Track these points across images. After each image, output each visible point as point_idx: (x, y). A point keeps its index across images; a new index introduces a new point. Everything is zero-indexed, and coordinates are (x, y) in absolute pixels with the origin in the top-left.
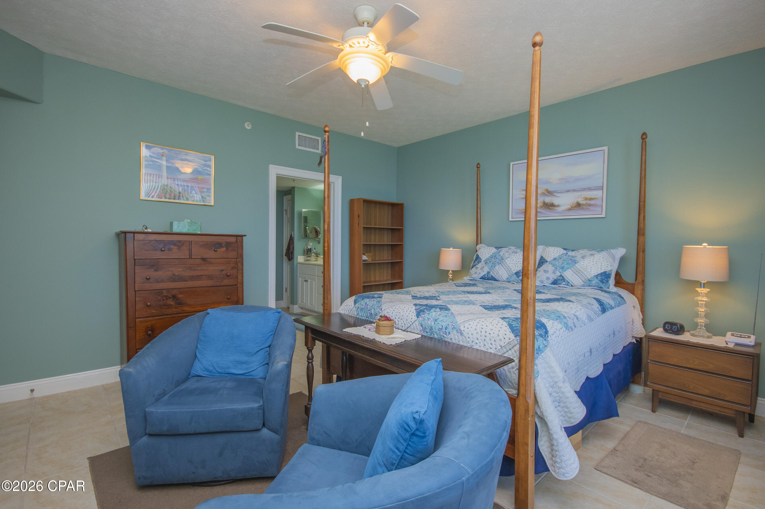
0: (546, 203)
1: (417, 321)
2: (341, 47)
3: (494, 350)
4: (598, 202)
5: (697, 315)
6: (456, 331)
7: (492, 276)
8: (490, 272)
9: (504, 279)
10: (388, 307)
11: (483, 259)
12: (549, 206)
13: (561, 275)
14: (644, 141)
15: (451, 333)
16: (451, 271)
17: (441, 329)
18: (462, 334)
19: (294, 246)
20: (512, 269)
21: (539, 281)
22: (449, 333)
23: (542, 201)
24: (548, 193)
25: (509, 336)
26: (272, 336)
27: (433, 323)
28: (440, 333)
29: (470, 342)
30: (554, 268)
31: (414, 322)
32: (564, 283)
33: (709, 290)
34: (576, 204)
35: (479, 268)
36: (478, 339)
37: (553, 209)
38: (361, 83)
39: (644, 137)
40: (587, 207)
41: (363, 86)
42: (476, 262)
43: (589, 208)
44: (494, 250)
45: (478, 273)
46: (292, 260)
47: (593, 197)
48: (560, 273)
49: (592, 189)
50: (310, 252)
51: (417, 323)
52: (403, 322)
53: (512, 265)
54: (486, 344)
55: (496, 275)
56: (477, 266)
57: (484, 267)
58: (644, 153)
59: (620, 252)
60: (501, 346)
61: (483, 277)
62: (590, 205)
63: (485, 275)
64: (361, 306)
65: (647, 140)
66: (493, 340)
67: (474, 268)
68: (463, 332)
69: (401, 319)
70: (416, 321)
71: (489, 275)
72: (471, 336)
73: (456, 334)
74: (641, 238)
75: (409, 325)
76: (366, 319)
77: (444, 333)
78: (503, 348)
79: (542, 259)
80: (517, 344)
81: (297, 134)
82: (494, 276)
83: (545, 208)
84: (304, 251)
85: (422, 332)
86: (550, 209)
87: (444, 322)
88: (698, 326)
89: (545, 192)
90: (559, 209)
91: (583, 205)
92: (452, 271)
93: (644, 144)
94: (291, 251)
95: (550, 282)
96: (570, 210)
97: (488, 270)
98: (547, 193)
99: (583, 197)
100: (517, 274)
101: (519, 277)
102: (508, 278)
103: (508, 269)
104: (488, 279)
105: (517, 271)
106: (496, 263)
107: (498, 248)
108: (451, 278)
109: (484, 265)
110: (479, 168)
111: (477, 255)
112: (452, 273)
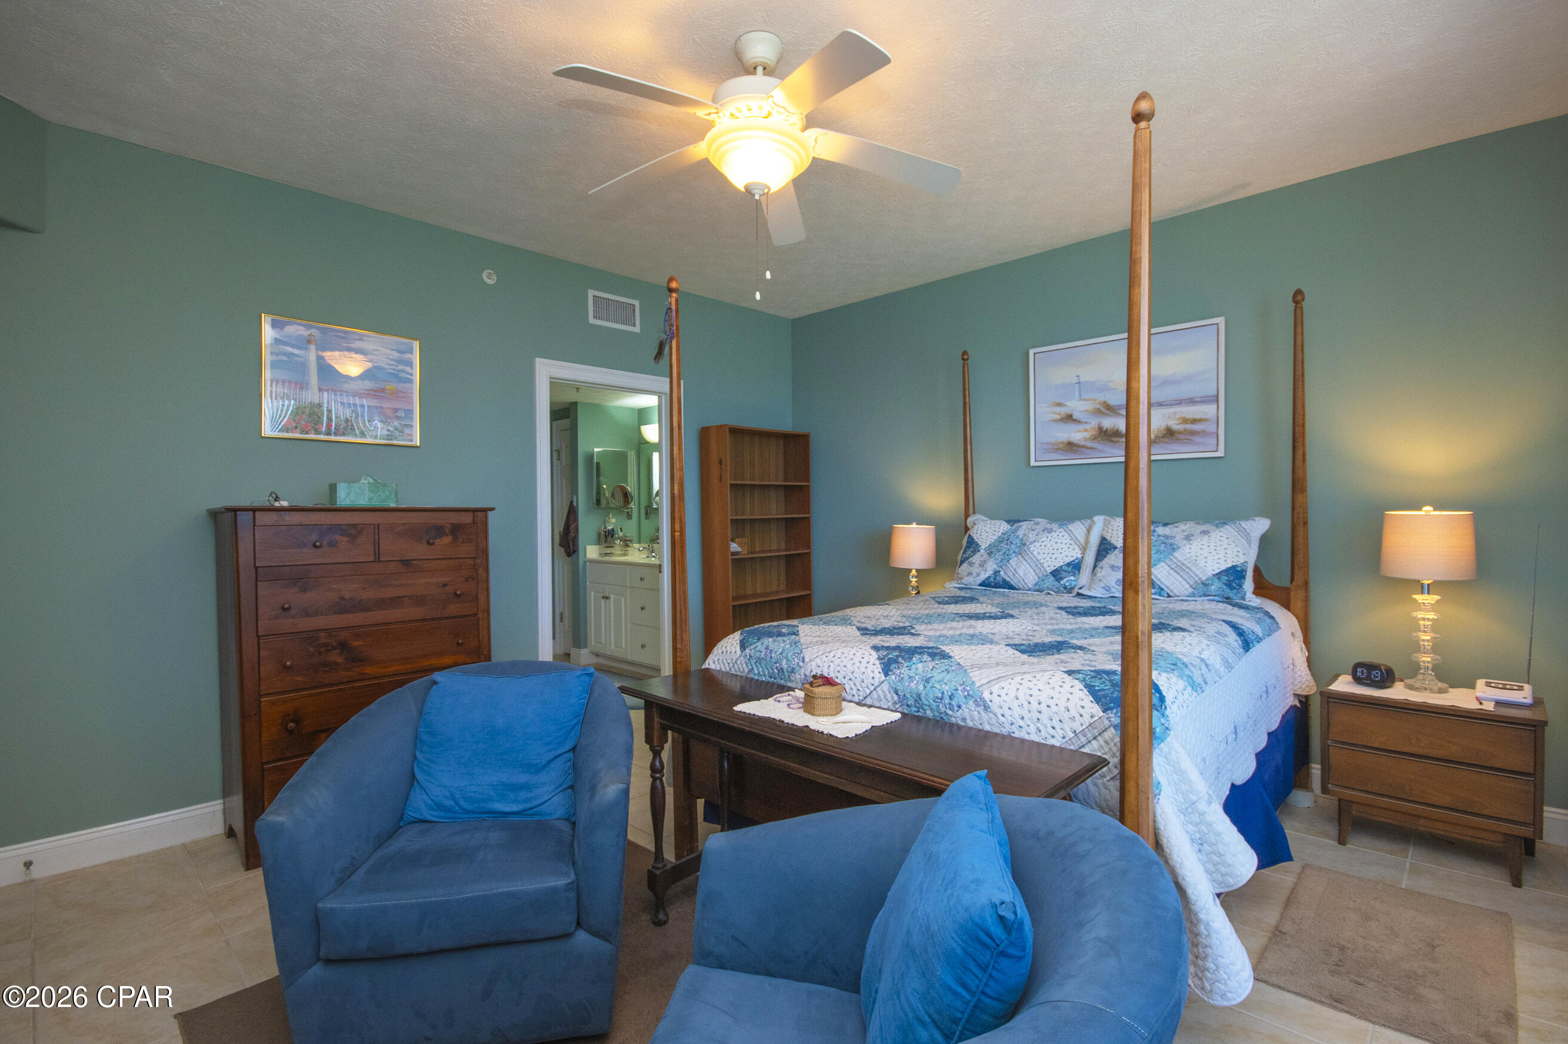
0: (1104, 429)
1: (886, 682)
2: (713, 117)
3: (1060, 739)
4: (1212, 428)
5: (1416, 647)
6: (974, 702)
7: (1004, 580)
9: (1030, 586)
10: (818, 654)
11: (983, 546)
12: (1110, 436)
14: (1299, 306)
15: (964, 706)
16: (914, 572)
17: (941, 699)
18: (986, 708)
19: (577, 526)
20: (1045, 565)
21: (1103, 587)
22: (959, 707)
23: (1097, 427)
24: (1107, 409)
25: (1091, 710)
26: (578, 727)
27: (921, 687)
28: (938, 706)
29: (1007, 725)
31: (878, 686)
33: (1438, 597)
34: (1167, 431)
35: (977, 565)
36: (1023, 718)
37: (1117, 442)
38: (754, 192)
39: (1299, 298)
40: (1187, 437)
41: (757, 197)
42: (969, 552)
43: (1191, 440)
44: (1004, 527)
45: (974, 574)
46: (574, 556)
47: (1198, 417)
49: (1197, 402)
50: (612, 537)
51: (885, 686)
52: (855, 684)
53: (1044, 556)
54: (1041, 728)
55: (1012, 577)
56: (970, 559)
57: (985, 561)
58: (1299, 330)
59: (1260, 526)
60: (1075, 732)
61: (986, 582)
62: (1193, 433)
63: (989, 577)
64: (758, 654)
65: (1304, 304)
66: (1056, 719)
67: (965, 565)
68: (989, 703)
69: (850, 679)
70: (882, 682)
71: (998, 578)
72: (1008, 713)
73: (973, 709)
74: (1300, 498)
75: (868, 692)
76: (769, 679)
77: (948, 706)
78: (1080, 736)
79: (1104, 544)
80: (1110, 727)
81: (591, 293)
82: (1008, 579)
83: (1102, 440)
84: (600, 534)
85: (898, 706)
86: (1112, 441)
87: (946, 683)
88: (1421, 669)
89: (1102, 409)
91: (1180, 433)
92: (917, 570)
93: (1299, 311)
94: (572, 534)
97: (995, 566)
98: (1105, 411)
99: (1178, 416)
100: (1056, 574)
101: (1059, 580)
102: (1036, 584)
103: (1037, 565)
104: (997, 586)
105: (1055, 568)
106: (1011, 552)
107: (1013, 523)
108: (914, 584)
109: (985, 557)
110: (967, 360)
111: (969, 536)
112: (916, 574)
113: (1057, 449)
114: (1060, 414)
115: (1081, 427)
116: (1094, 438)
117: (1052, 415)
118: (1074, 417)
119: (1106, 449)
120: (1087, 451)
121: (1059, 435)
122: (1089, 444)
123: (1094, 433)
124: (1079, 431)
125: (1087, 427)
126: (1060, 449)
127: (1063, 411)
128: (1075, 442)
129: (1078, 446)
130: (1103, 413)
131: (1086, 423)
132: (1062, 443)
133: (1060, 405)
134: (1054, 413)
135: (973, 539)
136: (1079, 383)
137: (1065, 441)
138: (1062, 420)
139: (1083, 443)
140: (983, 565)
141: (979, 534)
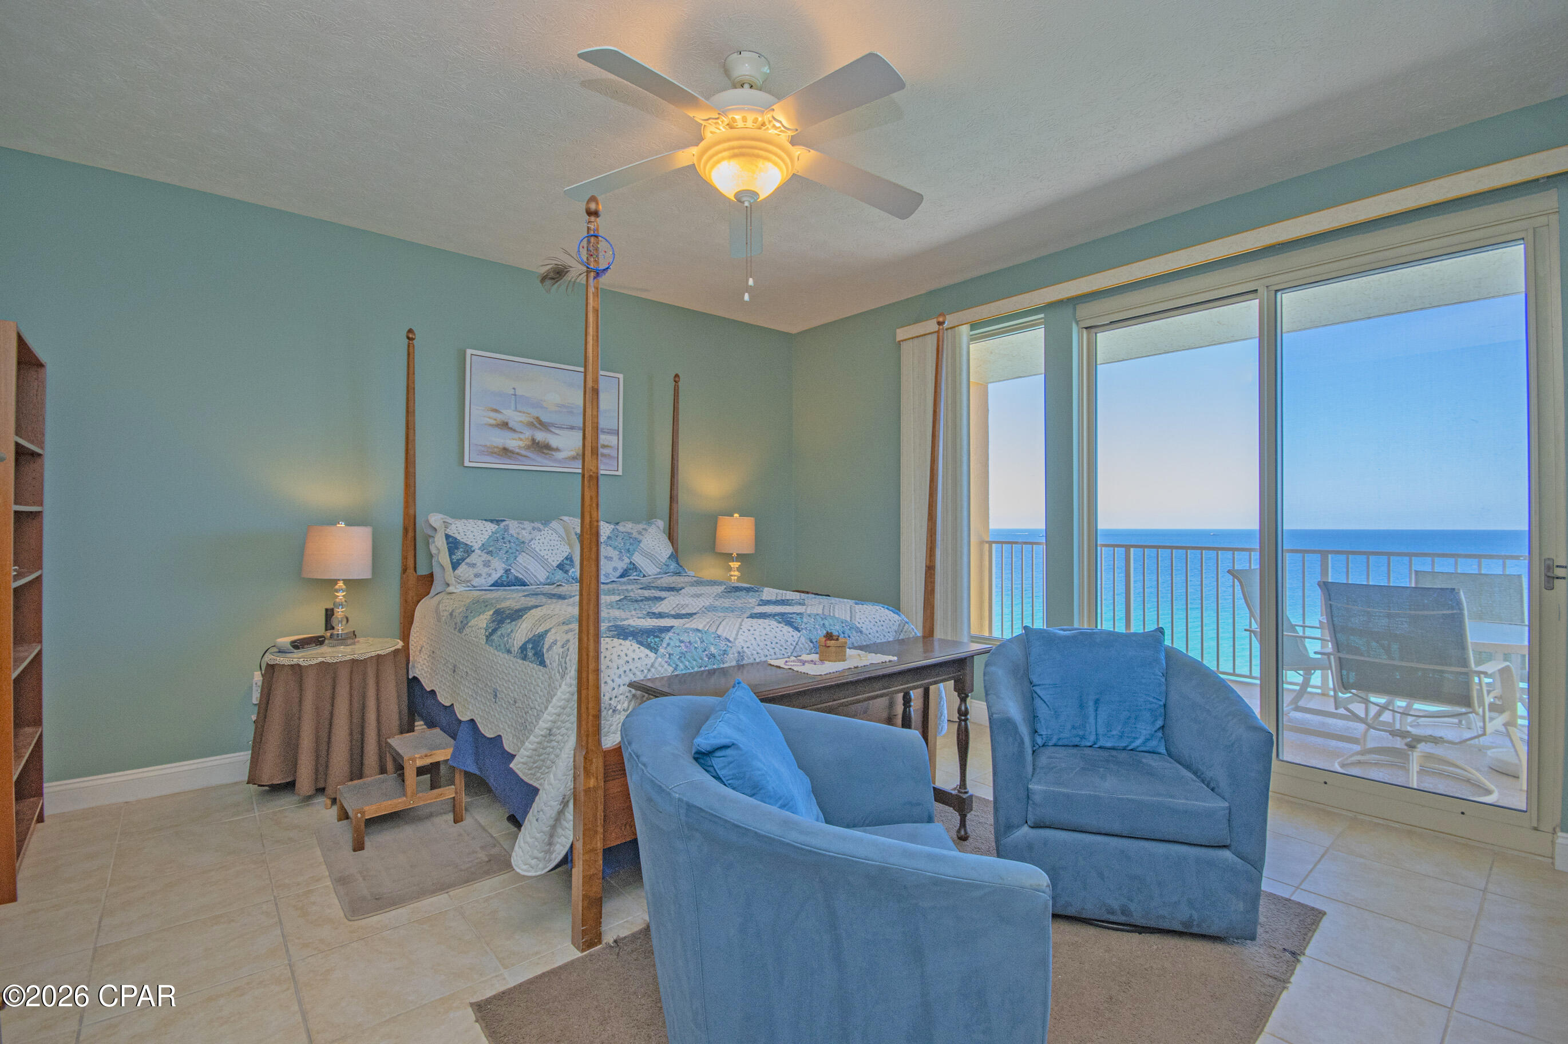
0: (536, 441)
4: (614, 453)
7: (516, 578)
8: (510, 570)
9: (542, 580)
11: (476, 546)
12: (542, 447)
13: (631, 562)
14: (677, 383)
16: (341, 584)
20: (549, 560)
23: (530, 438)
24: (540, 424)
30: (618, 553)
32: (635, 574)
33: (739, 564)
35: (479, 565)
37: (547, 454)
39: (677, 378)
44: (490, 526)
45: (484, 575)
47: (606, 443)
48: (629, 558)
49: (605, 432)
53: (546, 552)
55: (525, 574)
56: (468, 560)
57: (487, 561)
61: (499, 581)
63: (502, 576)
68: (861, 629)
69: (777, 643)
71: (510, 576)
72: (870, 632)
73: (855, 636)
74: (674, 505)
80: (905, 624)
82: (521, 576)
83: (536, 450)
86: (543, 453)
89: (535, 423)
90: (560, 455)
92: (346, 581)
93: (677, 386)
95: (619, 574)
96: (570, 458)
97: (504, 566)
98: (538, 425)
100: (561, 566)
101: (566, 572)
102: (548, 578)
103: (542, 561)
104: (510, 584)
105: (558, 563)
106: (514, 551)
107: (498, 522)
108: (341, 599)
109: (486, 557)
110: (413, 339)
111: (447, 536)
112: (344, 587)
113: (492, 453)
114: (495, 420)
115: (515, 436)
116: (528, 448)
117: (488, 419)
118: (510, 425)
119: (537, 458)
120: (520, 458)
121: (495, 439)
122: (523, 452)
123: (529, 443)
124: (513, 439)
125: (522, 436)
126: (495, 453)
127: (500, 417)
128: (511, 449)
129: (512, 452)
130: (536, 427)
131: (520, 432)
132: (497, 447)
133: (496, 411)
134: (490, 418)
135: (456, 539)
136: (515, 395)
137: (501, 446)
138: (497, 426)
139: (517, 450)
140: (487, 564)
141: (462, 534)
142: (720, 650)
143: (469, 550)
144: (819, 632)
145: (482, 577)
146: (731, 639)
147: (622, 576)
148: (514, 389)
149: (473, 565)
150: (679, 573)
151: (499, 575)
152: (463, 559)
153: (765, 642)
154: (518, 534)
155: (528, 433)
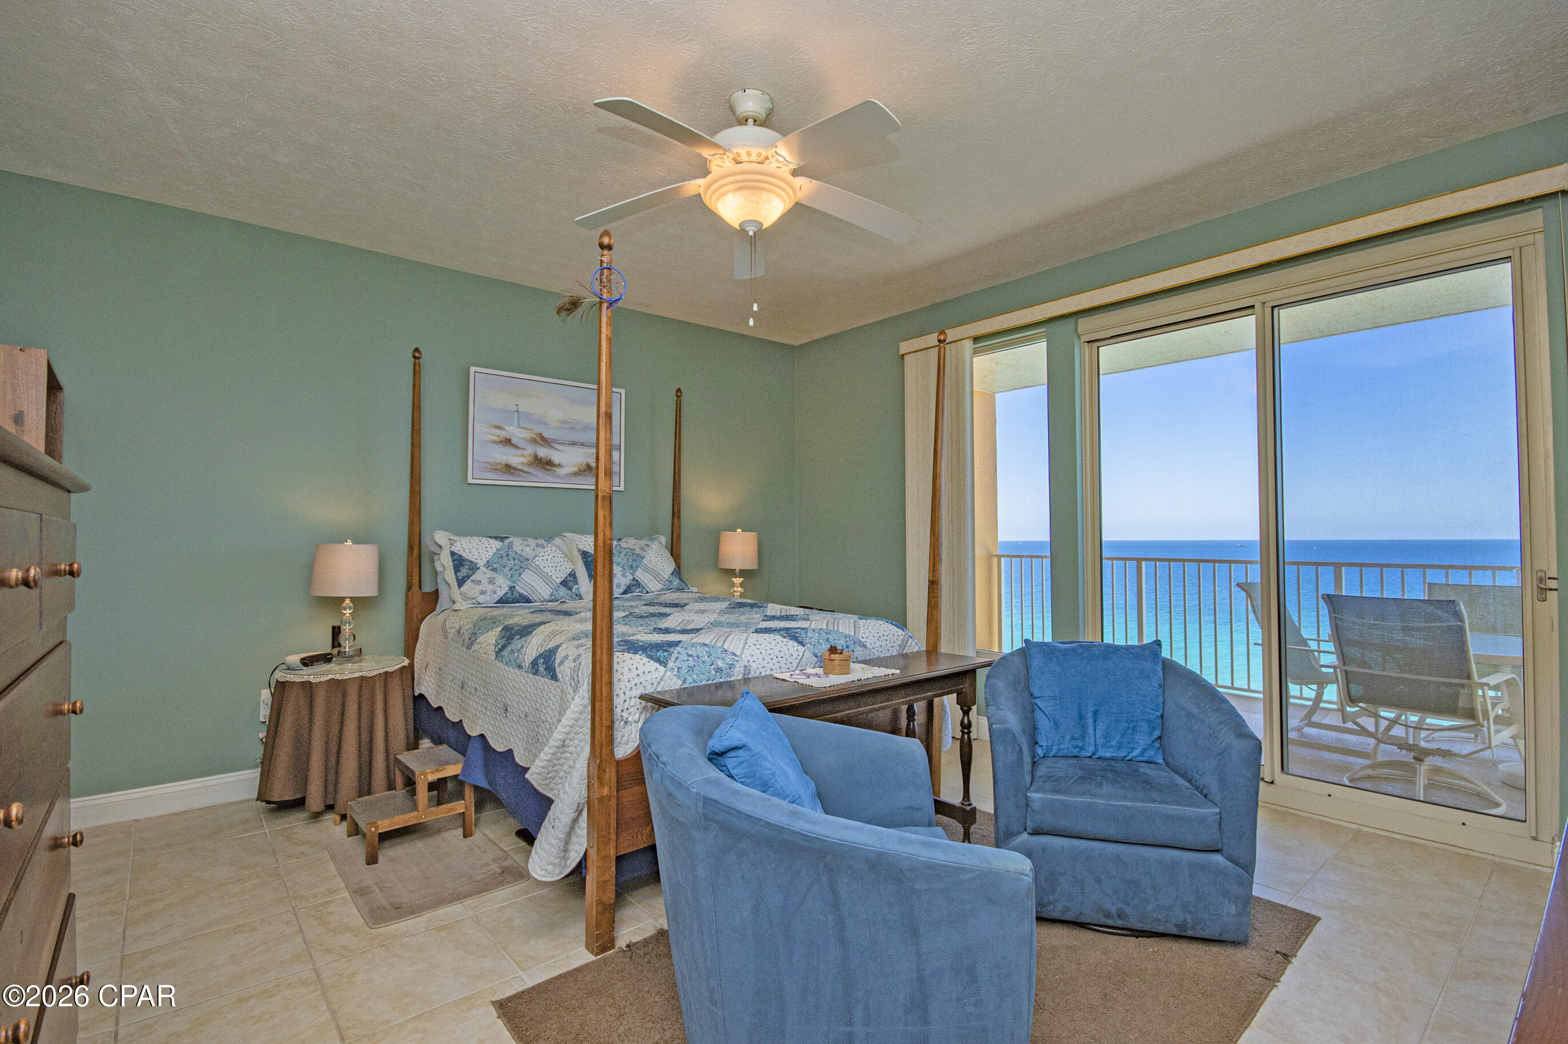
0: (539, 458)
1: (807, 650)
3: (896, 651)
4: (616, 469)
6: (859, 645)
7: (521, 595)
8: (514, 587)
9: (546, 597)
11: (481, 563)
12: (545, 464)
13: (634, 578)
14: (678, 400)
16: (348, 601)
18: (865, 647)
20: (553, 577)
22: (854, 650)
23: (533, 454)
24: (542, 440)
25: (900, 632)
30: (621, 569)
31: (804, 655)
32: (638, 590)
33: (742, 579)
34: (585, 467)
35: (485, 582)
37: (551, 470)
38: (747, 229)
39: (678, 395)
42: (463, 570)
44: (495, 543)
45: (489, 592)
48: (632, 575)
53: (550, 569)
55: (528, 590)
56: (473, 578)
57: (492, 578)
61: (504, 597)
63: (506, 593)
67: (468, 583)
71: (515, 593)
72: (875, 645)
73: (860, 649)
82: (525, 593)
83: (538, 466)
86: (546, 469)
89: (538, 439)
90: (562, 471)
92: (352, 599)
93: (678, 403)
95: (621, 592)
96: (576, 474)
97: (508, 583)
98: (540, 442)
100: (564, 583)
101: (570, 589)
102: (552, 594)
103: (546, 578)
104: (515, 601)
105: (562, 579)
106: (518, 568)
107: (502, 539)
108: (348, 617)
109: (490, 574)
110: (419, 358)
111: (453, 554)
112: (351, 604)
113: (495, 469)
114: (499, 437)
115: (519, 452)
116: (530, 464)
117: (490, 436)
118: (513, 442)
119: (539, 474)
120: (523, 475)
121: (498, 456)
122: (526, 469)
123: (531, 459)
124: (516, 456)
125: (525, 453)
126: (498, 470)
127: (503, 434)
128: (513, 465)
129: (515, 469)
130: (539, 444)
131: (523, 449)
132: (501, 464)
133: (499, 428)
134: (493, 435)
135: (461, 556)
136: (518, 411)
137: (503, 463)
138: (501, 442)
139: (520, 467)
140: (492, 581)
141: (467, 551)
142: (727, 664)
143: (474, 568)
144: (823, 646)
145: (488, 594)
146: (738, 653)
147: (625, 592)
148: (517, 405)
149: (479, 583)
150: (683, 589)
151: (503, 592)
152: (468, 577)
153: (771, 657)
154: (522, 551)
155: (530, 449)
